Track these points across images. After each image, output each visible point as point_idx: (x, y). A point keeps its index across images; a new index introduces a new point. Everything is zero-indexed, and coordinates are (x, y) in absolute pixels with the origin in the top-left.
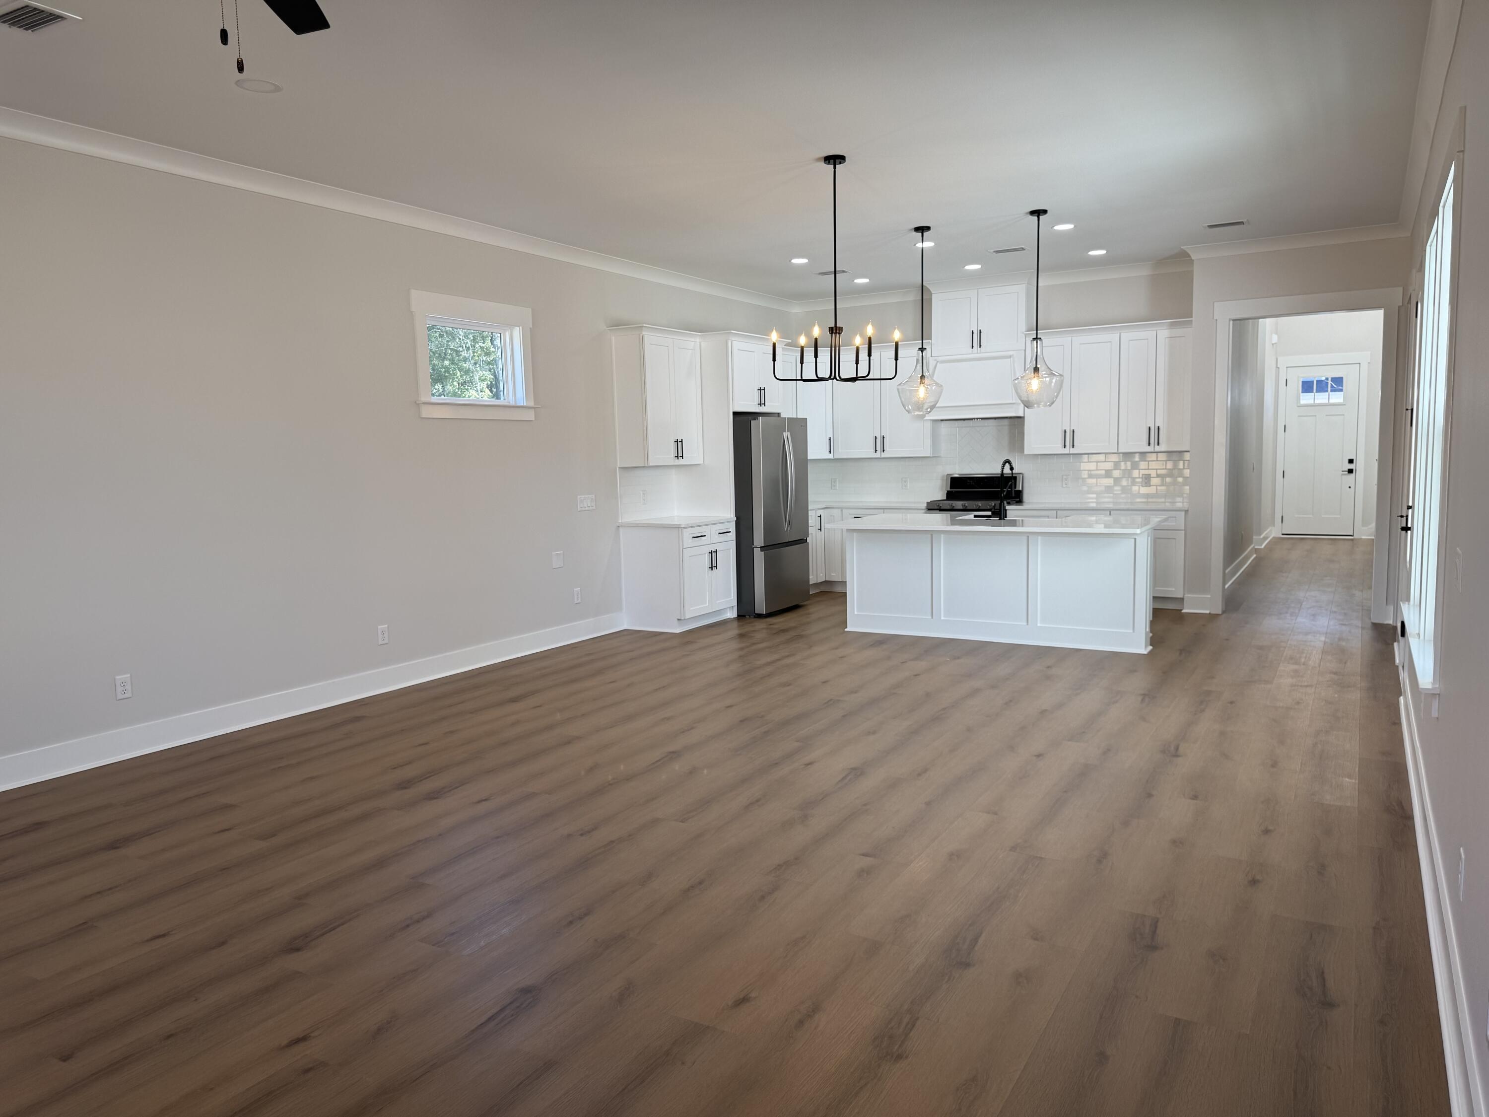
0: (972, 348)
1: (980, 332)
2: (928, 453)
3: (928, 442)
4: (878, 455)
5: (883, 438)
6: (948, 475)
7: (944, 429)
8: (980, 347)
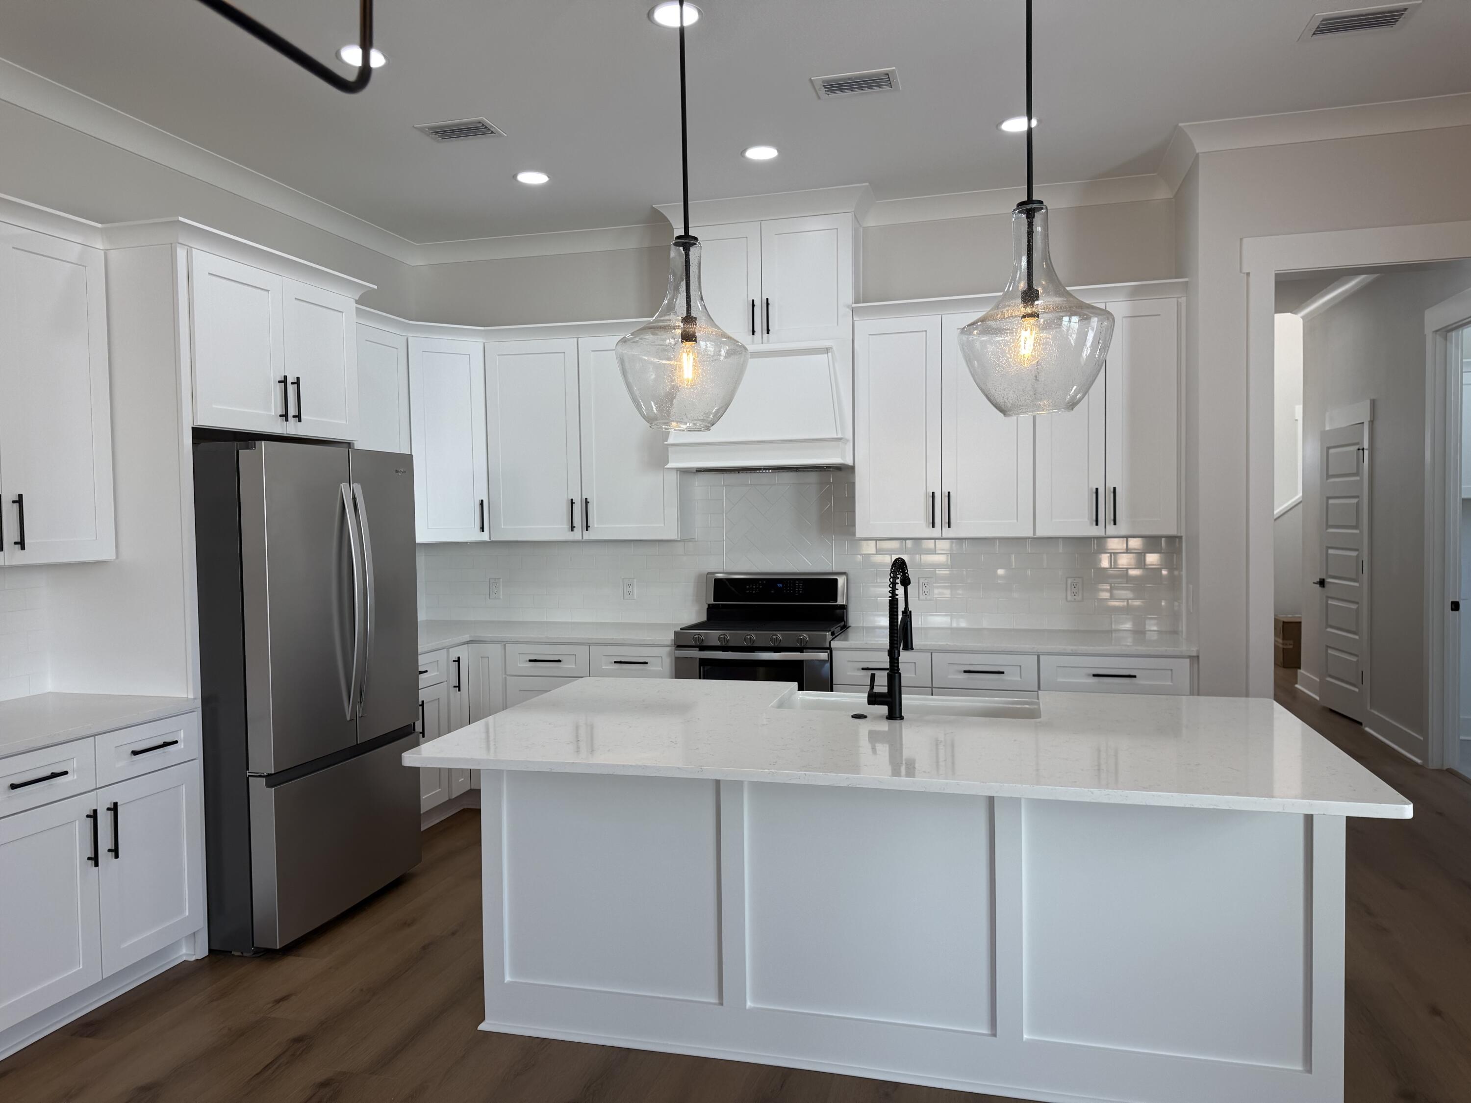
0: (753, 334)
1: (768, 304)
2: (672, 533)
3: (673, 512)
4: (577, 535)
5: (587, 502)
6: (708, 573)
7: (700, 487)
8: (768, 333)
